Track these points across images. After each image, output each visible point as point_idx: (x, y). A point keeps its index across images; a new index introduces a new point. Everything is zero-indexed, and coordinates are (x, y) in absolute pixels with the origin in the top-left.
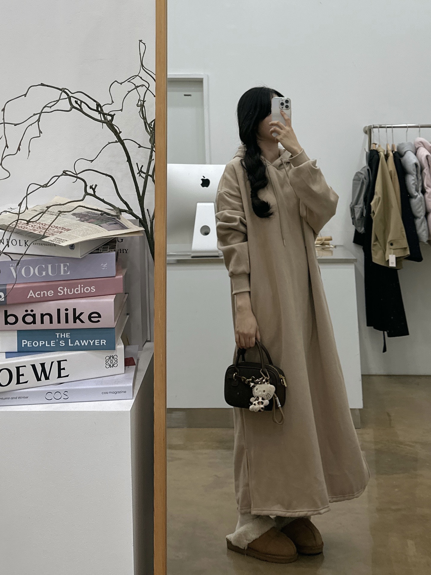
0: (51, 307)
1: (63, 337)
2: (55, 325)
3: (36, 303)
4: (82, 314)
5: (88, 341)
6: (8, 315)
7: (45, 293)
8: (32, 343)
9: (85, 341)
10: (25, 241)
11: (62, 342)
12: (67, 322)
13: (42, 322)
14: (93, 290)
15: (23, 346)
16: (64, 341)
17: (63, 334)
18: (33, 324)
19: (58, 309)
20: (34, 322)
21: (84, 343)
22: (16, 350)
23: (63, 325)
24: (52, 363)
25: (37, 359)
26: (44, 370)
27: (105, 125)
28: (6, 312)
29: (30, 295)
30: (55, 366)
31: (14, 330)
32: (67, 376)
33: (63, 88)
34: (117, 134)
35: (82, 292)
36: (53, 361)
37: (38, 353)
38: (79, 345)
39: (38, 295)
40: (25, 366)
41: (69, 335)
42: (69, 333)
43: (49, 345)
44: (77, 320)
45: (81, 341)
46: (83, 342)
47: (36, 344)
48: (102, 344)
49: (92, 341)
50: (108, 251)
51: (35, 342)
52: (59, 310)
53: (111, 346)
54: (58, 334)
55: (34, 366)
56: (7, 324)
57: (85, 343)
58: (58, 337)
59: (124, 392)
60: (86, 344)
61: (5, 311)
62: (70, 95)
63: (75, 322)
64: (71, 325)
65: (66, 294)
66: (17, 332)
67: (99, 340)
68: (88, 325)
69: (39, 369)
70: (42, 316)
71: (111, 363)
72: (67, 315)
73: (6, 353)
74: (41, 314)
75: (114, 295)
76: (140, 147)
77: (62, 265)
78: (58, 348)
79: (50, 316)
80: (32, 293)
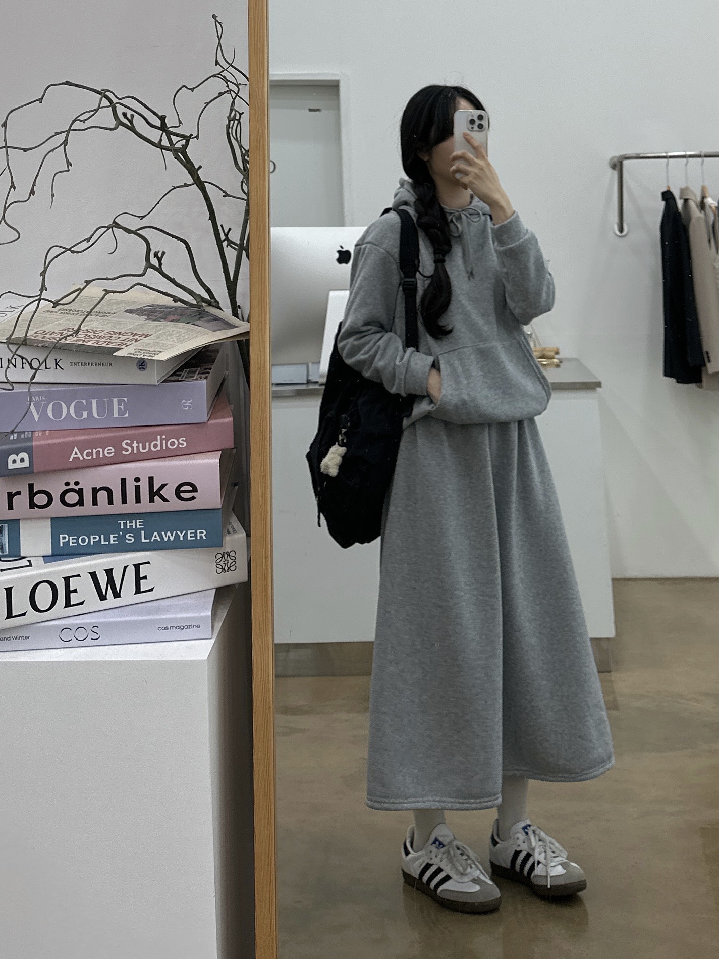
0: (109, 476)
1: (131, 526)
2: (118, 507)
3: (84, 471)
4: (163, 486)
5: (174, 532)
6: (35, 491)
7: (99, 451)
8: (77, 539)
9: (169, 533)
10: (56, 360)
11: (129, 536)
12: (138, 500)
13: (95, 503)
14: (183, 444)
15: (61, 545)
16: (132, 535)
17: (131, 522)
18: (78, 506)
19: (122, 479)
20: (81, 503)
22: (50, 553)
23: (131, 507)
24: (125, 567)
26: (111, 581)
27: (170, 154)
28: (31, 486)
29: (73, 456)
31: (46, 518)
32: (152, 590)
33: (104, 90)
34: (193, 171)
35: (164, 448)
38: (159, 540)
39: (88, 455)
40: (79, 576)
41: (142, 524)
42: (142, 521)
43: (107, 541)
44: (156, 497)
45: (163, 533)
46: (166, 536)
47: (83, 541)
48: (199, 538)
49: (181, 534)
50: (195, 378)
51: (81, 538)
52: (123, 481)
53: (215, 541)
54: (122, 522)
56: (33, 508)
57: (169, 536)
58: (122, 527)
60: (172, 539)
61: (29, 484)
62: (115, 100)
63: (152, 500)
64: (146, 506)
65: (135, 452)
66: (50, 521)
67: (194, 531)
68: (175, 504)
70: (95, 491)
71: (225, 564)
72: (137, 488)
74: (93, 488)
75: (217, 452)
76: (226, 195)
77: (115, 401)
78: (122, 547)
79: (109, 491)
80: (78, 452)
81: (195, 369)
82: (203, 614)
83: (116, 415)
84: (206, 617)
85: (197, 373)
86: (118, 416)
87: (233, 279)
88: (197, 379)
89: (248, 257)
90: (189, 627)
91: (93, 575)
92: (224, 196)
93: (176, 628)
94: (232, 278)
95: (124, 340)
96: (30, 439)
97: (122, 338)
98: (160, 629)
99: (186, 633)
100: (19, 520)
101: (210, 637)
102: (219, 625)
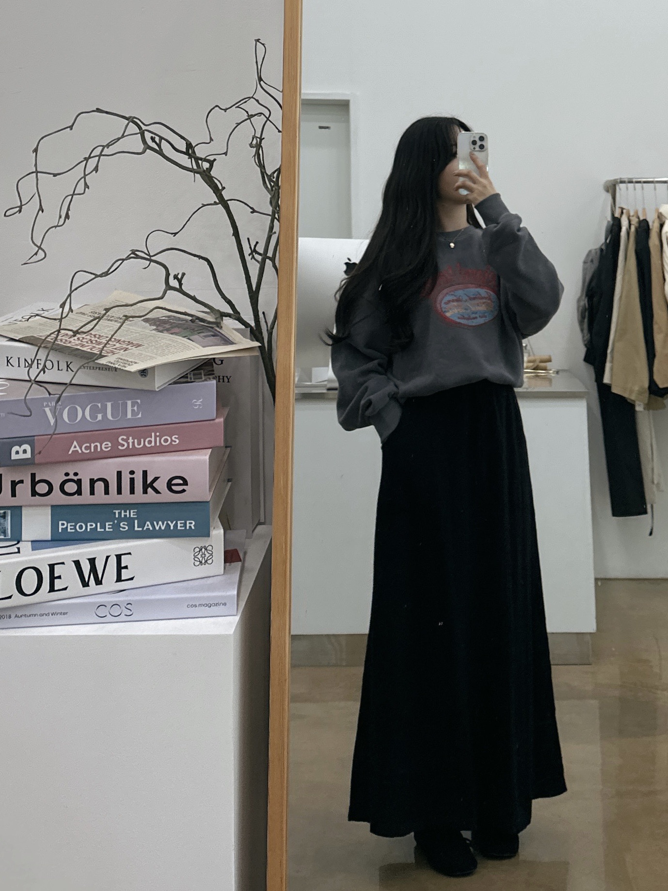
0: (108, 468)
1: (125, 516)
2: (114, 498)
4: (156, 479)
5: (165, 522)
6: (36, 480)
7: (97, 446)
8: (75, 526)
10: (67, 362)
11: (124, 524)
12: (132, 491)
13: (92, 492)
14: (175, 442)
15: (60, 531)
17: (125, 512)
18: (76, 495)
19: (118, 472)
20: (79, 492)
21: (159, 526)
22: (49, 538)
23: (126, 497)
24: (108, 557)
25: (83, 552)
26: (93, 569)
27: (197, 176)
28: (33, 476)
29: (72, 449)
30: (113, 561)
31: (46, 506)
32: (132, 579)
33: (132, 116)
34: (217, 191)
35: (158, 444)
36: (109, 555)
37: (86, 541)
38: (151, 529)
40: (63, 563)
42: (136, 511)
44: (150, 490)
45: (155, 523)
47: (81, 527)
48: (188, 528)
49: (172, 523)
50: (203, 379)
52: (119, 474)
53: (203, 531)
54: (117, 512)
55: (77, 564)
56: (35, 496)
57: (161, 525)
58: (117, 516)
59: (223, 604)
60: (163, 528)
61: (32, 474)
62: (144, 127)
63: (145, 492)
64: (139, 497)
65: (131, 447)
66: (50, 508)
67: (183, 522)
68: (167, 496)
69: (86, 568)
70: (92, 482)
71: (203, 558)
72: (132, 481)
73: (32, 541)
74: (91, 479)
75: (208, 450)
76: (253, 211)
78: (117, 535)
79: (106, 482)
80: (77, 446)
84: (234, 595)
86: (132, 416)
87: (256, 289)
90: (216, 605)
93: (203, 605)
98: (189, 606)
100: (21, 507)
101: (235, 614)
102: (243, 604)
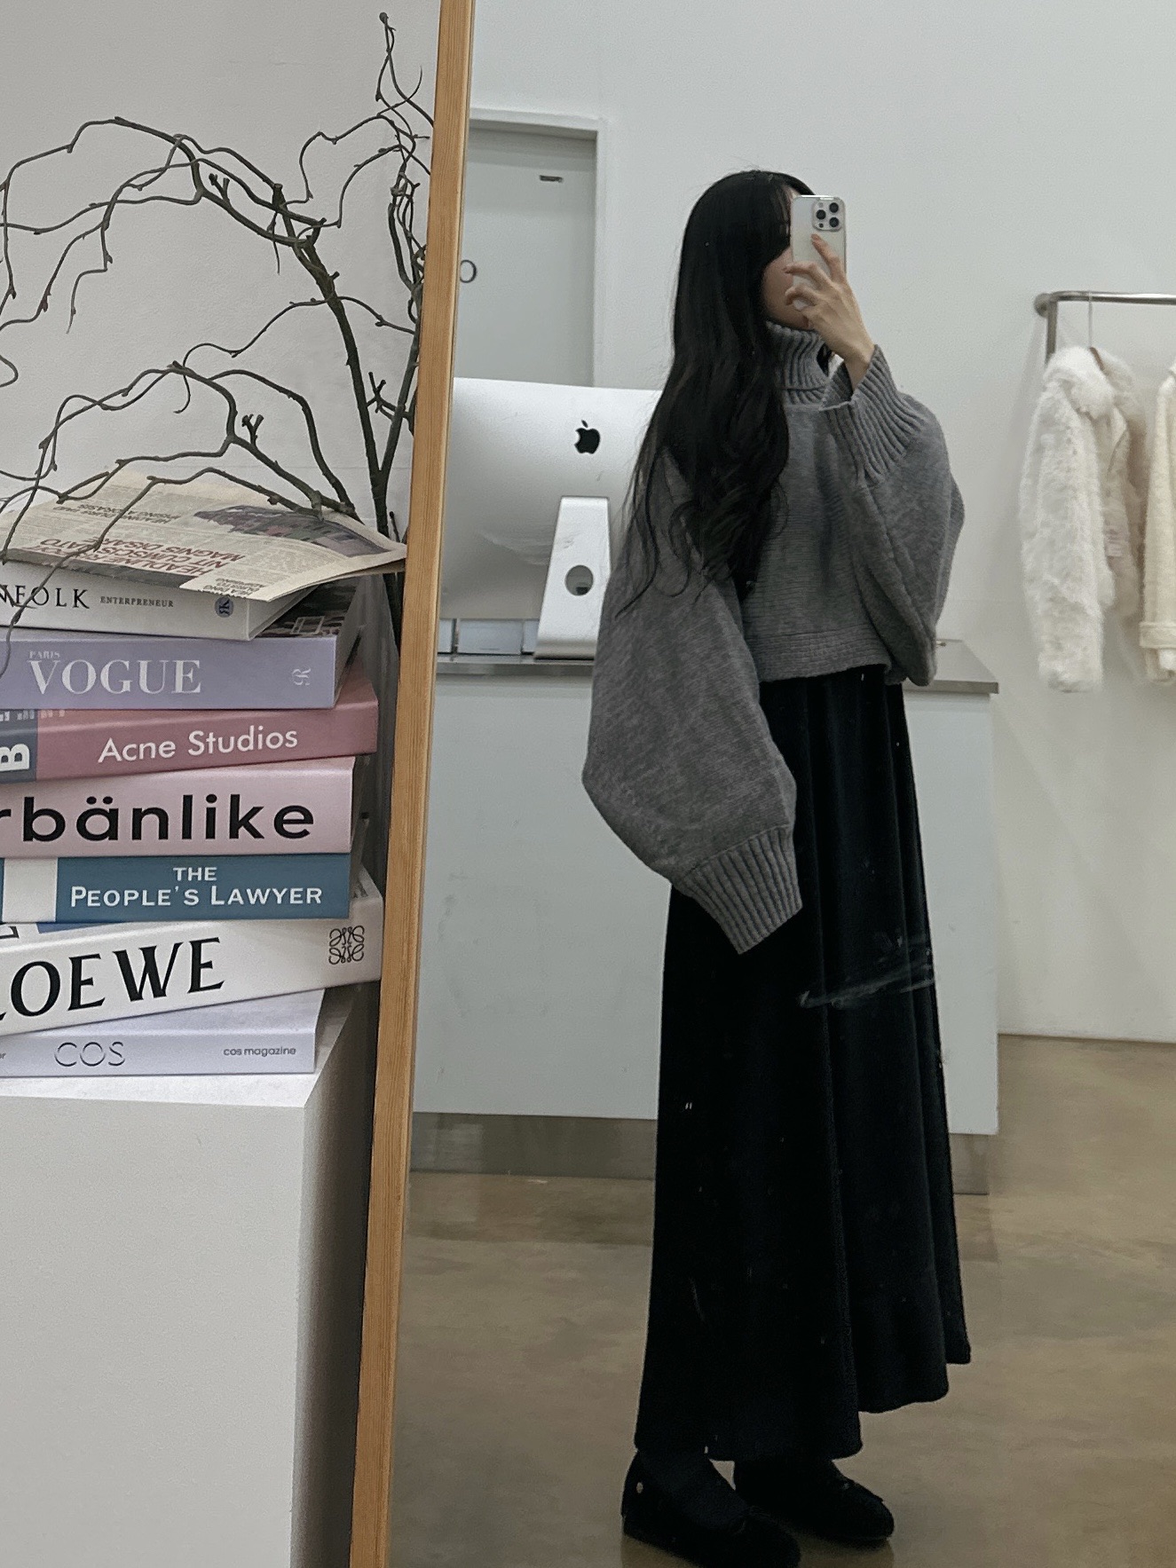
0: (165, 790)
1: (195, 877)
2: (175, 844)
3: (122, 779)
4: (255, 810)
5: (268, 891)
6: (35, 811)
7: (150, 747)
8: (101, 897)
9: (258, 891)
10: (76, 591)
11: (190, 894)
12: (210, 834)
13: (137, 834)
14: (291, 742)
15: (73, 904)
17: (195, 870)
18: (107, 839)
19: (185, 797)
20: (112, 834)
21: (256, 896)
22: (53, 917)
23: (199, 844)
24: (177, 946)
26: (150, 968)
28: (29, 802)
29: (105, 753)
31: (50, 858)
32: (219, 986)
33: (179, 136)
34: (325, 281)
35: (260, 746)
36: (178, 943)
38: (242, 902)
40: (97, 956)
42: (215, 869)
44: (242, 830)
45: (249, 891)
46: (253, 895)
47: (112, 898)
48: (309, 901)
49: (280, 893)
52: (188, 800)
53: (337, 908)
54: (180, 870)
56: (31, 840)
57: (258, 896)
58: (179, 878)
60: (263, 901)
61: (26, 799)
62: (198, 155)
63: (234, 834)
64: (222, 843)
65: (211, 751)
66: (55, 865)
67: (301, 890)
68: (273, 843)
69: (138, 965)
70: (138, 815)
71: (345, 949)
72: (211, 813)
74: (135, 810)
75: (350, 758)
76: (381, 323)
77: (180, 664)
78: (177, 912)
79: (162, 816)
80: (114, 749)
81: (318, 617)
82: (302, 1031)
83: (179, 688)
84: (306, 1036)
85: (321, 623)
86: (183, 689)
87: (382, 468)
88: (320, 634)
89: (412, 430)
90: (276, 1052)
91: (122, 957)
92: (378, 324)
93: (254, 1052)
94: (380, 466)
95: (196, 563)
96: (34, 723)
97: (194, 559)
98: (227, 1052)
99: (272, 1062)
100: (4, 859)
101: (312, 1069)
102: (326, 1052)
